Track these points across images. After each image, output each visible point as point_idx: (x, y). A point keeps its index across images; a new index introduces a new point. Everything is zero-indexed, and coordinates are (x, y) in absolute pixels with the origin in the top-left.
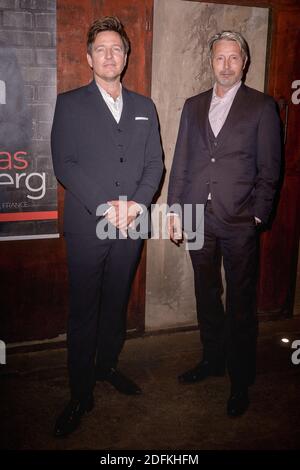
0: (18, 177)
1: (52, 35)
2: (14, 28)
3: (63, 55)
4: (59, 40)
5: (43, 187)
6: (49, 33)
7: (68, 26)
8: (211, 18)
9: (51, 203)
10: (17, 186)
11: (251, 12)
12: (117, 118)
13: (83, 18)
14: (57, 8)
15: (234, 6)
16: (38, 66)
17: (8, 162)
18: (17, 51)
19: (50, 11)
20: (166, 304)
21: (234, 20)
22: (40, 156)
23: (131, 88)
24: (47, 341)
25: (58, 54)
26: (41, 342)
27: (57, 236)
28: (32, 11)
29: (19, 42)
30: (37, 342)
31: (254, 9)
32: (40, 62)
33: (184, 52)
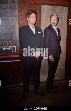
0: (10, 47)
1: (17, 14)
2: (8, 13)
3: (20, 18)
4: (19, 15)
5: (16, 49)
6: (16, 14)
7: (21, 12)
8: (54, 9)
9: (17, 53)
10: (10, 49)
11: (64, 8)
12: (34, 33)
13: (24, 10)
14: (18, 8)
15: (60, 7)
16: (14, 21)
17: (7, 44)
18: (9, 18)
19: (16, 9)
20: (45, 76)
21: (60, 10)
22: (15, 42)
23: (36, 26)
24: (17, 85)
25: (18, 18)
26: (16, 85)
27: (19, 61)
28: (12, 9)
29: (9, 16)
30: (15, 85)
31: (64, 7)
32: (14, 20)
33: (48, 17)
